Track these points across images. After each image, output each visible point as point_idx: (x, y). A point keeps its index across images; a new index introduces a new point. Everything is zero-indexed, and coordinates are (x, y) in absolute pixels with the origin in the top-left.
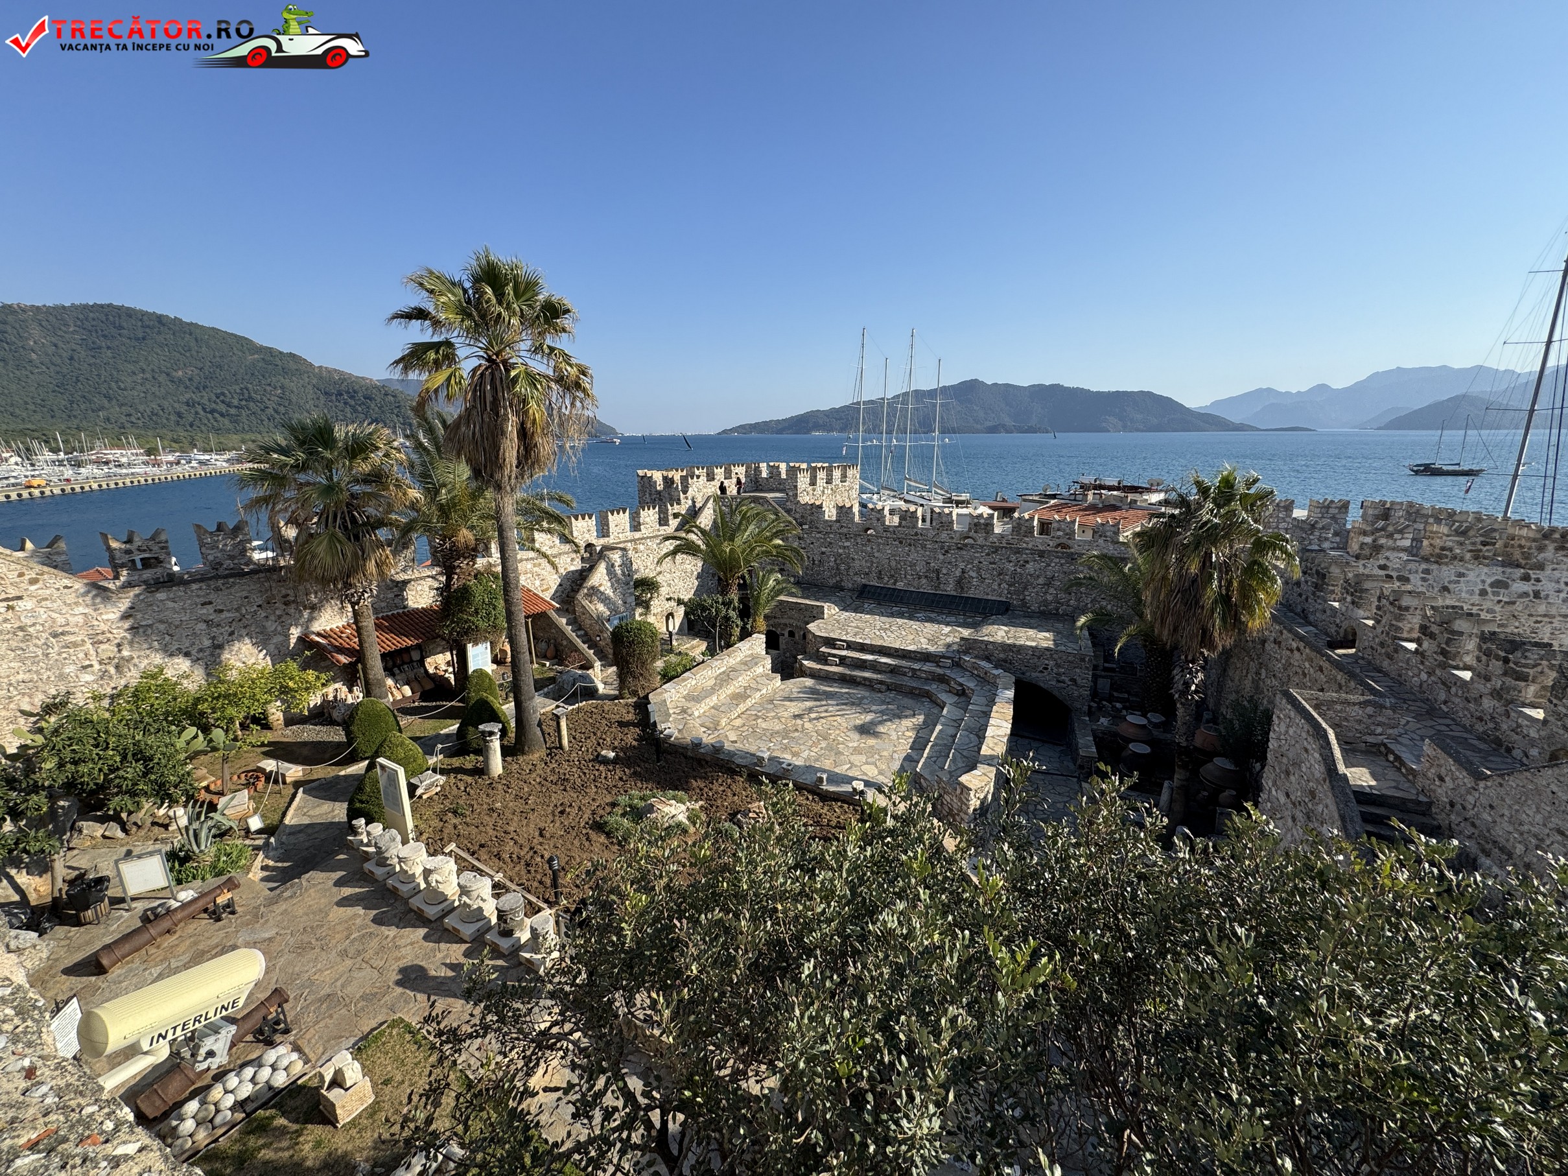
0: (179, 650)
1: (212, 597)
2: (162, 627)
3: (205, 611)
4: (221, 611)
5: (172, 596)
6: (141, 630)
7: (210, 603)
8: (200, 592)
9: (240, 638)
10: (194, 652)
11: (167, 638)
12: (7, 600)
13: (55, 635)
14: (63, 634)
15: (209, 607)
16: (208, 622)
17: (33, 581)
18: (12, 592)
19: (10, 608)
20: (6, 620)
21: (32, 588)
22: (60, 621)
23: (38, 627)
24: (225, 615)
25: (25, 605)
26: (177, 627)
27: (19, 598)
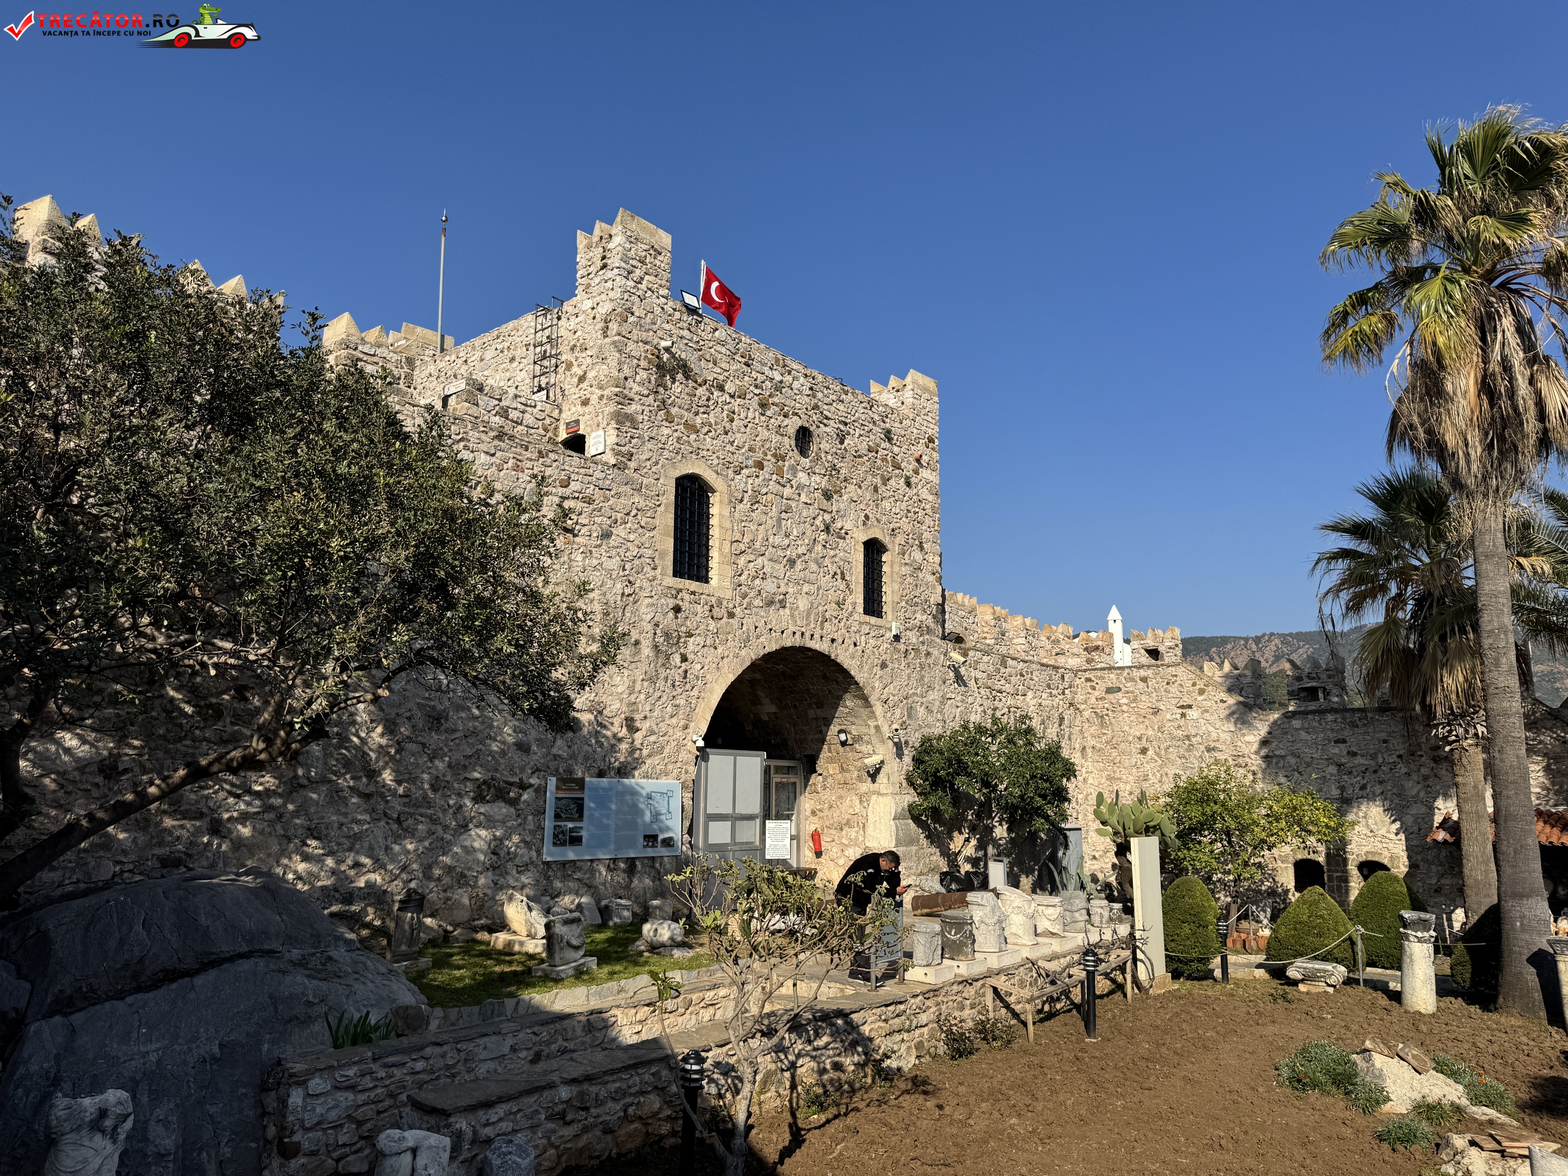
1: (1347, 733)
2: (1293, 761)
3: (1336, 751)
4: (1354, 754)
5: (1306, 725)
6: (1274, 761)
7: (1344, 741)
8: (1335, 726)
9: (1371, 798)
11: (1296, 776)
12: (1182, 707)
13: (1209, 750)
14: (1214, 749)
15: (1342, 746)
16: (1339, 765)
17: (1201, 692)
18: (1186, 701)
19: (1183, 715)
20: (1179, 727)
21: (1200, 698)
22: (1214, 735)
23: (1199, 739)
24: (1359, 760)
25: (1192, 714)
26: (1308, 765)
27: (1190, 707)
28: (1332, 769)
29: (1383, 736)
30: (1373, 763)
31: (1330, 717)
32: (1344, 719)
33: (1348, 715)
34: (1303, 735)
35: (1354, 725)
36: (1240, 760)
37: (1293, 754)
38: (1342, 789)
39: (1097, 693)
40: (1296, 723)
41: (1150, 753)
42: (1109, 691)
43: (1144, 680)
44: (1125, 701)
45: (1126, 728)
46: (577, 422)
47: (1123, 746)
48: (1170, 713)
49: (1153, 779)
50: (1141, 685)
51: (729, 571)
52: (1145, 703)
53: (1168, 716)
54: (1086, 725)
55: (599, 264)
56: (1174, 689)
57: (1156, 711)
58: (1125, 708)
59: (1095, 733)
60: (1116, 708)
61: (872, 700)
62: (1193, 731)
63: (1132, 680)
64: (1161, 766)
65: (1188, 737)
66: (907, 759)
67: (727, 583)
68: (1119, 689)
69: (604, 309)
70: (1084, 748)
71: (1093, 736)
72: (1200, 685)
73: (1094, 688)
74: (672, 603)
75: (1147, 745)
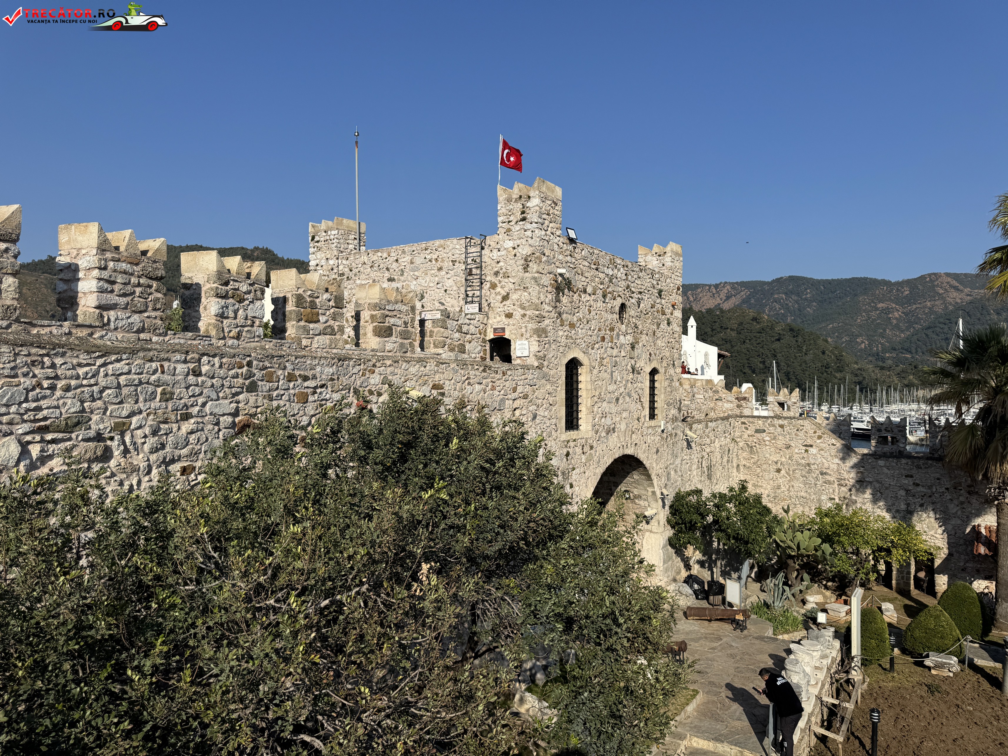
1: (914, 472)
3: (906, 482)
4: (918, 485)
7: (912, 477)
8: (906, 467)
9: (925, 510)
11: (879, 494)
12: (806, 446)
13: (822, 474)
14: (825, 473)
15: (910, 479)
16: (907, 491)
17: (819, 437)
18: (809, 442)
19: (806, 451)
20: (803, 458)
21: (818, 441)
22: (826, 465)
23: (816, 466)
24: (920, 489)
25: (813, 451)
26: (887, 488)
27: (811, 446)
28: (903, 493)
29: (938, 475)
30: (929, 491)
31: (904, 461)
32: (913, 463)
33: (915, 461)
34: (886, 470)
35: (918, 467)
36: (842, 482)
37: (878, 481)
38: (908, 505)
39: (749, 432)
40: (881, 463)
41: (783, 472)
42: (757, 431)
43: (782, 426)
44: (768, 438)
45: (768, 455)
46: (503, 329)
47: (764, 466)
48: (798, 449)
49: (783, 488)
50: (779, 429)
51: (590, 417)
52: (781, 442)
53: (796, 451)
54: (740, 451)
55: (519, 217)
56: (801, 434)
57: (788, 447)
58: (767, 443)
59: (747, 457)
60: (761, 442)
61: (653, 477)
62: (812, 461)
63: (774, 426)
64: (789, 481)
65: (809, 465)
66: (667, 508)
67: (590, 428)
68: (764, 431)
69: (525, 251)
70: (738, 466)
71: (744, 458)
72: (819, 433)
73: (747, 429)
74: (565, 451)
75: (781, 467)
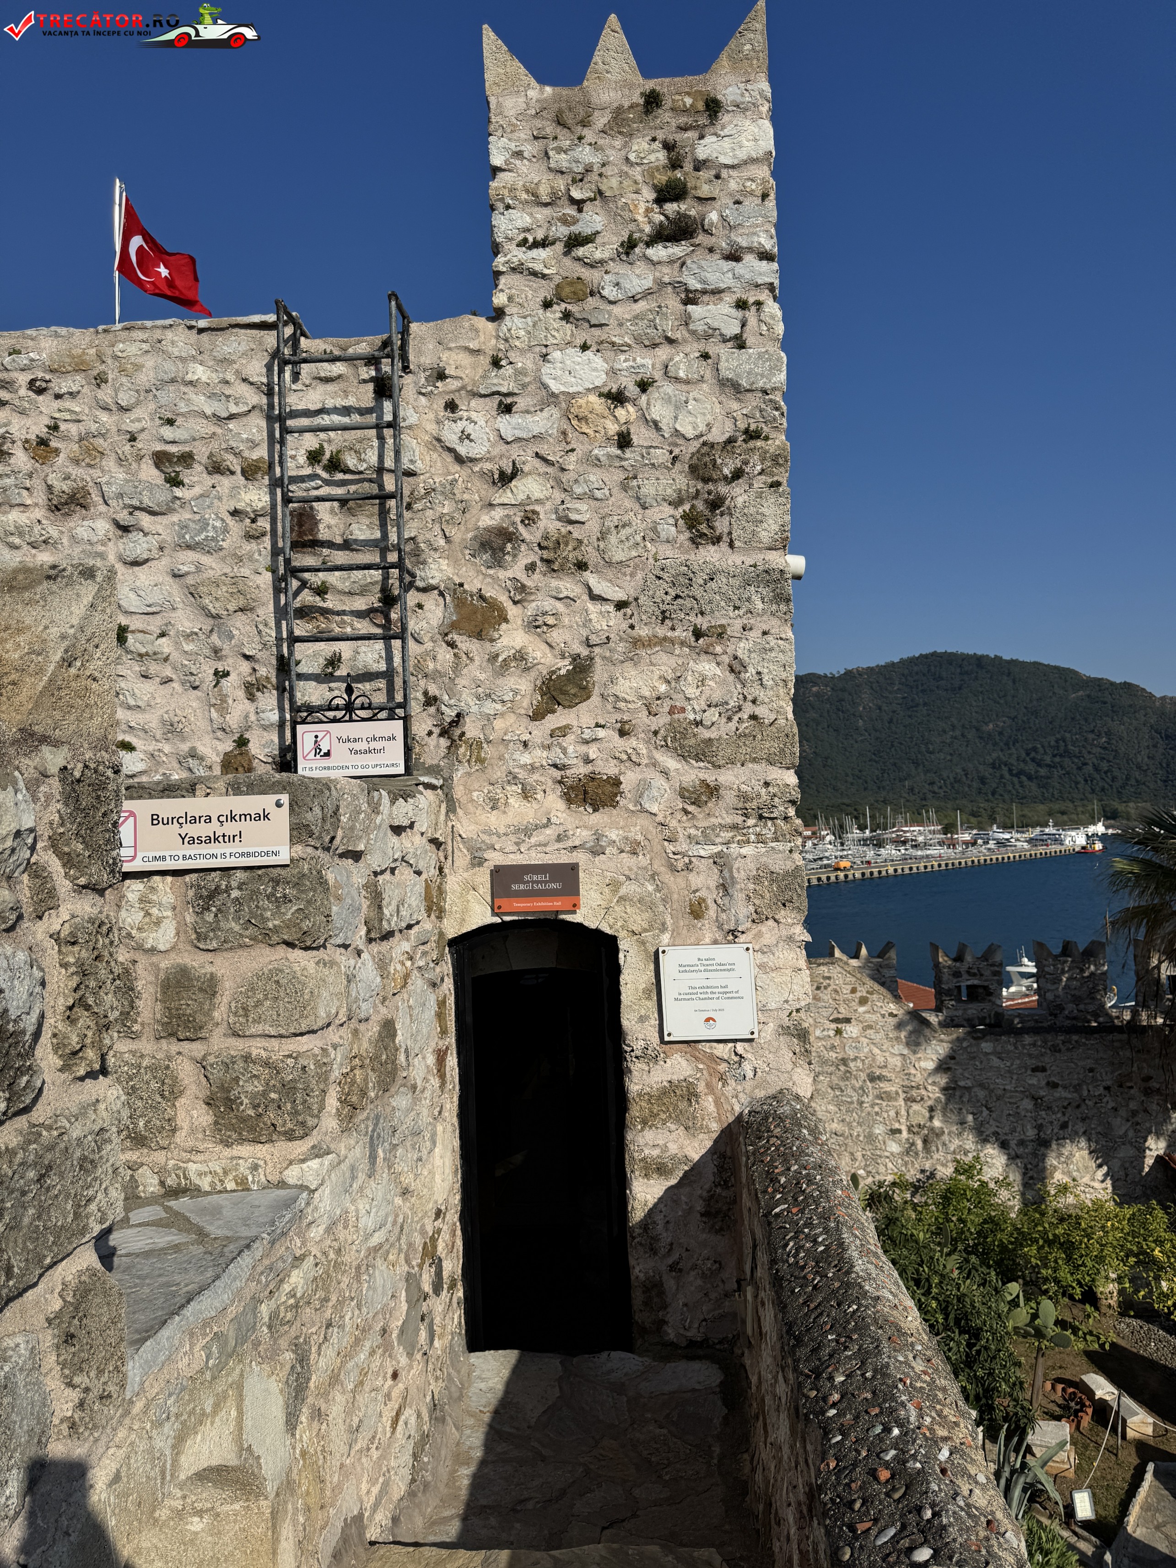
0: (996, 1134)
1: (1047, 1060)
2: (981, 1094)
3: (1034, 1081)
4: (1054, 1086)
5: (999, 1049)
6: (958, 1093)
7: (1044, 1070)
8: (1033, 1051)
9: (1073, 1137)
10: (1013, 1143)
11: (986, 1112)
12: (836, 1021)
13: (873, 1078)
14: (880, 1078)
15: (1041, 1075)
16: (1034, 1098)
17: (863, 1001)
18: (844, 1012)
19: (838, 1032)
20: (833, 1047)
21: (861, 1009)
22: (880, 1059)
23: (859, 1064)
24: (1060, 1093)
25: (852, 1030)
26: (999, 1098)
27: (848, 1021)
28: (1028, 1104)
29: (1089, 1063)
30: (1076, 1096)
31: (1028, 1039)
32: (1045, 1042)
34: (995, 1061)
35: (1055, 1049)
36: (914, 1093)
37: (982, 1086)
38: (1040, 1128)
46: (563, 874)
48: (821, 1029)
53: (818, 1033)
56: (826, 996)
62: (851, 1054)
65: (844, 1061)
72: (863, 991)
